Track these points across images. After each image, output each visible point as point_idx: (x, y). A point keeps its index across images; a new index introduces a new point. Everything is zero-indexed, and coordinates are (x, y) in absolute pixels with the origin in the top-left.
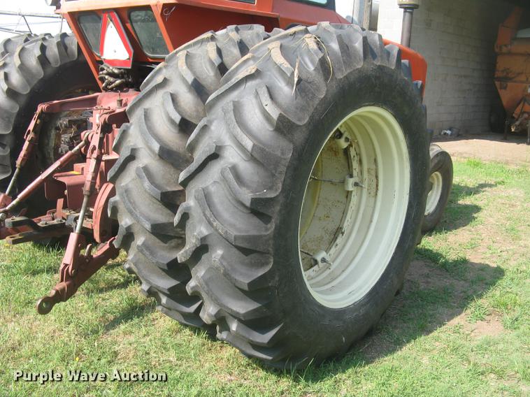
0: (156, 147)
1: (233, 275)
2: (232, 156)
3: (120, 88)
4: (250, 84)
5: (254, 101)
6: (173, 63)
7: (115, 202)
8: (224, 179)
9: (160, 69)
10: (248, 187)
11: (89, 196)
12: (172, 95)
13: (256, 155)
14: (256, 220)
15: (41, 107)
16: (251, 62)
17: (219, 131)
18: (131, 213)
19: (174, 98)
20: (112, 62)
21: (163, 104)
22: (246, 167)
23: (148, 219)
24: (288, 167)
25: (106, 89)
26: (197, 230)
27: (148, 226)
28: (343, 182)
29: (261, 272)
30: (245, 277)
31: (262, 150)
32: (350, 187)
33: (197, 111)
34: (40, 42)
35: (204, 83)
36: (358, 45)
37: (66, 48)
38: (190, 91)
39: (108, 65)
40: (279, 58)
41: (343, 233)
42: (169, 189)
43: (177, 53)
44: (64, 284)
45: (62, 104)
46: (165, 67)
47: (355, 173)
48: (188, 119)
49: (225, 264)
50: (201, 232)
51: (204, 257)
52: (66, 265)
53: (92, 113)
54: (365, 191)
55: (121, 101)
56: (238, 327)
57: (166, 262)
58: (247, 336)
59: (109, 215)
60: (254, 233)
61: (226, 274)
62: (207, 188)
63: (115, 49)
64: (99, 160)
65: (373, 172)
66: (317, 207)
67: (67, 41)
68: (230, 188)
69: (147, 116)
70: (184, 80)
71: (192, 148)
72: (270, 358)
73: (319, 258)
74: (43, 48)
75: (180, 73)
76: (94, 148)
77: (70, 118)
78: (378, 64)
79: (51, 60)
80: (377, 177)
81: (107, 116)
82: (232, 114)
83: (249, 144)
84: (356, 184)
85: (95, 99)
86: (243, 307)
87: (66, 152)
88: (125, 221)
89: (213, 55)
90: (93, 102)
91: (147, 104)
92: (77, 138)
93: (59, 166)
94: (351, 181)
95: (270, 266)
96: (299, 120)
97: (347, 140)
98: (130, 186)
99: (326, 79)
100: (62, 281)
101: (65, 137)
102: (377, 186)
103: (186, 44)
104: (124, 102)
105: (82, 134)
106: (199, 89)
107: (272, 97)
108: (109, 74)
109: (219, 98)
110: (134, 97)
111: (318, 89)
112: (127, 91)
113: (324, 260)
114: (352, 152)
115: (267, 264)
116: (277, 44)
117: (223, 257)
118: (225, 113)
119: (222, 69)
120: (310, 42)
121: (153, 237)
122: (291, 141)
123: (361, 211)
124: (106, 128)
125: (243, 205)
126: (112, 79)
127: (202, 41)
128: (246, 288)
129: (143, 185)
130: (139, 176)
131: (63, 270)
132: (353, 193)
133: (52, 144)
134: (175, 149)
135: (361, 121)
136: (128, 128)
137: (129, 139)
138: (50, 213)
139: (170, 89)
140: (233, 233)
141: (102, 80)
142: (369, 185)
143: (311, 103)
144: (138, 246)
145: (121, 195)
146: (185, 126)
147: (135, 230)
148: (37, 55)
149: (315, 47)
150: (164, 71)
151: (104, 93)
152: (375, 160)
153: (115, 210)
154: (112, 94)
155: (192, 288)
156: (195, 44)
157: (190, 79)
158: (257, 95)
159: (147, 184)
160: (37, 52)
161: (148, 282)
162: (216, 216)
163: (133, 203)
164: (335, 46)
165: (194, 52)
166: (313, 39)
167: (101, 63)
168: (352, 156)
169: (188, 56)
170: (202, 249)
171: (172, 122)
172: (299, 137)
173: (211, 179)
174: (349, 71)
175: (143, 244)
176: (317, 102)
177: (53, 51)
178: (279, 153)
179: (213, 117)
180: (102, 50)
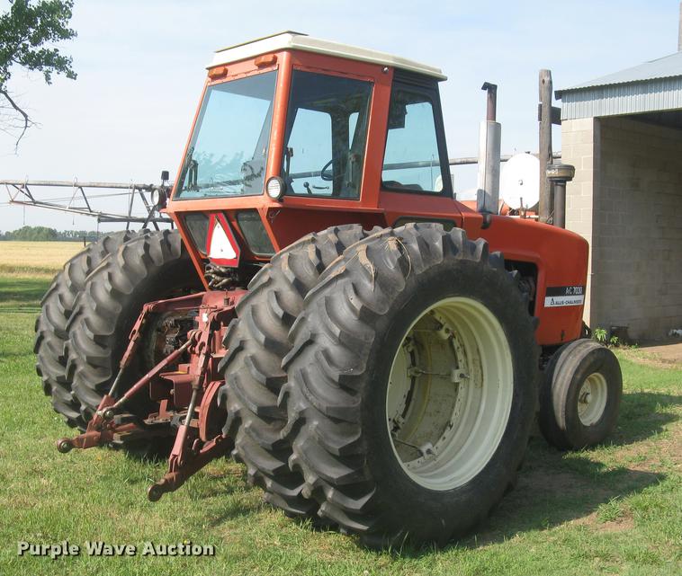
0: (262, 338)
1: (326, 442)
2: (325, 341)
3: (227, 287)
4: (340, 282)
5: (343, 296)
6: (277, 264)
7: (225, 390)
8: (318, 361)
9: (266, 270)
10: (337, 366)
11: (198, 391)
12: (275, 292)
13: (343, 340)
14: (345, 395)
15: (147, 307)
16: (343, 263)
17: (314, 321)
18: (239, 397)
19: (278, 296)
20: (219, 261)
21: (268, 301)
22: (335, 351)
23: (255, 403)
24: (371, 350)
25: (212, 288)
26: (297, 405)
27: (255, 409)
28: (450, 375)
29: (351, 440)
30: (336, 444)
31: (348, 336)
32: (456, 379)
33: (298, 307)
34: (144, 241)
35: (304, 282)
36: (439, 244)
37: (169, 245)
38: (292, 290)
39: (214, 264)
40: (364, 260)
41: (451, 427)
42: (273, 375)
43: (281, 254)
44: (173, 474)
45: (167, 304)
46: (271, 267)
47: (461, 365)
48: (291, 313)
49: (319, 432)
50: (299, 406)
51: (303, 429)
52: (175, 456)
53: (198, 312)
54: (472, 382)
55: (228, 300)
56: (334, 494)
57: (271, 443)
58: (341, 502)
59: (219, 404)
60: (343, 405)
61: (320, 442)
62: (304, 369)
63: (221, 247)
64: (208, 355)
65: (478, 363)
66: (428, 403)
67: (170, 238)
68: (322, 367)
69: (254, 311)
70: (287, 280)
71: (292, 338)
72: (365, 528)
73: (424, 449)
74: (147, 247)
75: (283, 273)
76: (203, 344)
77: (176, 318)
78: (461, 258)
79: (154, 258)
80: (481, 367)
81: (216, 314)
82: (324, 308)
83: (337, 331)
84: (462, 376)
85: (201, 297)
86: (336, 472)
87: (171, 353)
88: (234, 406)
89: (313, 256)
90: (198, 301)
91: (254, 301)
92: (182, 338)
93: (167, 365)
94: (456, 373)
95: (359, 435)
96: (380, 311)
97: (447, 331)
98: (239, 373)
99: (405, 276)
100: (171, 471)
101: (171, 337)
102: (482, 375)
103: (290, 246)
104: (230, 300)
105: (189, 333)
106: (299, 286)
107: (357, 292)
108: (215, 273)
109: (314, 294)
110: (241, 296)
111: (398, 285)
112: (234, 290)
113: (429, 452)
114: (456, 344)
115: (356, 433)
116: (363, 247)
117: (317, 427)
118: (319, 306)
119: (320, 268)
120: (392, 244)
121: (259, 420)
122: (374, 328)
123: (469, 403)
124: (215, 325)
125: (333, 381)
126: (218, 278)
127: (304, 243)
128: (338, 454)
129: (250, 372)
130: (247, 364)
131: (172, 460)
132: (460, 386)
133: (153, 346)
134: (278, 340)
135: (456, 311)
136: (237, 323)
137: (238, 332)
138: (151, 417)
139: (274, 287)
140: (324, 405)
141: (208, 279)
142: (475, 376)
143: (391, 296)
144: (246, 429)
145: (231, 383)
146: (287, 319)
147: (243, 414)
148: (141, 255)
149: (396, 249)
150: (270, 271)
151: (209, 292)
152: (478, 350)
153: (224, 398)
154: (219, 292)
155: (294, 460)
156: (297, 246)
157: (291, 278)
158: (345, 291)
159: (254, 371)
160: (141, 251)
161: (254, 465)
162: (312, 391)
163: (242, 389)
164: (415, 247)
165: (296, 254)
166: (395, 241)
167: (207, 261)
168: (456, 348)
169: (290, 258)
170: (301, 421)
171: (276, 316)
172: (381, 325)
173: (308, 362)
174: (428, 267)
175: (250, 427)
176: (396, 295)
177: (157, 249)
178: (363, 338)
179: (310, 310)
180: (208, 250)
